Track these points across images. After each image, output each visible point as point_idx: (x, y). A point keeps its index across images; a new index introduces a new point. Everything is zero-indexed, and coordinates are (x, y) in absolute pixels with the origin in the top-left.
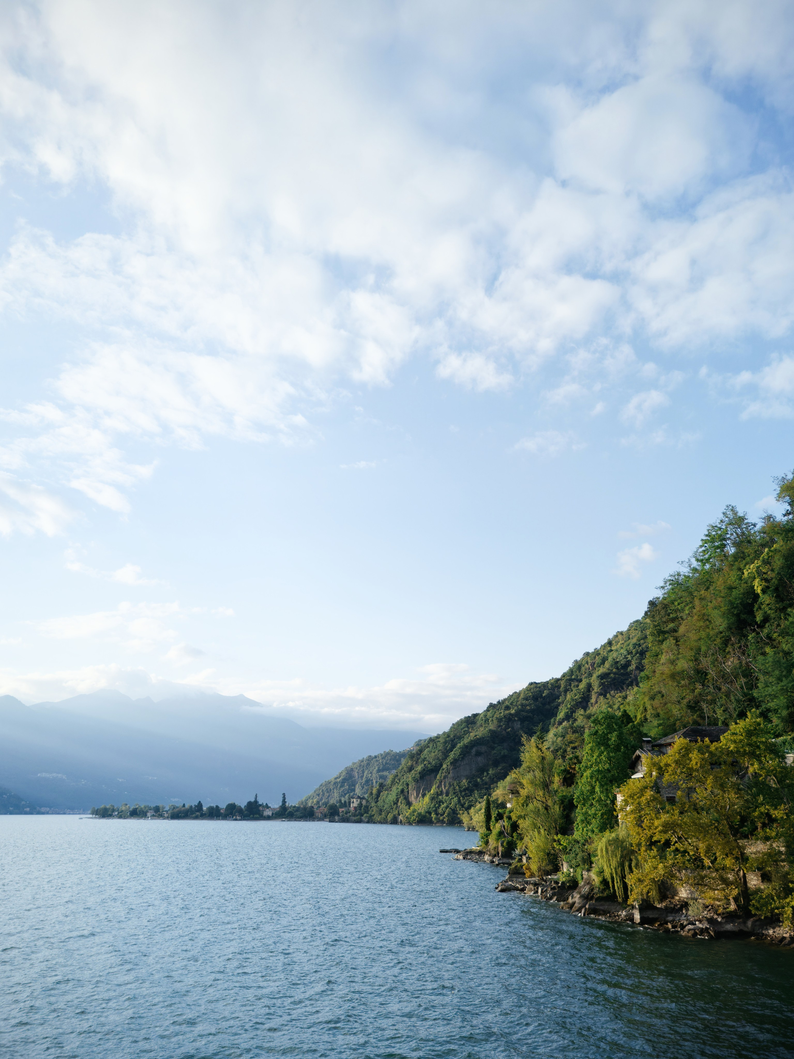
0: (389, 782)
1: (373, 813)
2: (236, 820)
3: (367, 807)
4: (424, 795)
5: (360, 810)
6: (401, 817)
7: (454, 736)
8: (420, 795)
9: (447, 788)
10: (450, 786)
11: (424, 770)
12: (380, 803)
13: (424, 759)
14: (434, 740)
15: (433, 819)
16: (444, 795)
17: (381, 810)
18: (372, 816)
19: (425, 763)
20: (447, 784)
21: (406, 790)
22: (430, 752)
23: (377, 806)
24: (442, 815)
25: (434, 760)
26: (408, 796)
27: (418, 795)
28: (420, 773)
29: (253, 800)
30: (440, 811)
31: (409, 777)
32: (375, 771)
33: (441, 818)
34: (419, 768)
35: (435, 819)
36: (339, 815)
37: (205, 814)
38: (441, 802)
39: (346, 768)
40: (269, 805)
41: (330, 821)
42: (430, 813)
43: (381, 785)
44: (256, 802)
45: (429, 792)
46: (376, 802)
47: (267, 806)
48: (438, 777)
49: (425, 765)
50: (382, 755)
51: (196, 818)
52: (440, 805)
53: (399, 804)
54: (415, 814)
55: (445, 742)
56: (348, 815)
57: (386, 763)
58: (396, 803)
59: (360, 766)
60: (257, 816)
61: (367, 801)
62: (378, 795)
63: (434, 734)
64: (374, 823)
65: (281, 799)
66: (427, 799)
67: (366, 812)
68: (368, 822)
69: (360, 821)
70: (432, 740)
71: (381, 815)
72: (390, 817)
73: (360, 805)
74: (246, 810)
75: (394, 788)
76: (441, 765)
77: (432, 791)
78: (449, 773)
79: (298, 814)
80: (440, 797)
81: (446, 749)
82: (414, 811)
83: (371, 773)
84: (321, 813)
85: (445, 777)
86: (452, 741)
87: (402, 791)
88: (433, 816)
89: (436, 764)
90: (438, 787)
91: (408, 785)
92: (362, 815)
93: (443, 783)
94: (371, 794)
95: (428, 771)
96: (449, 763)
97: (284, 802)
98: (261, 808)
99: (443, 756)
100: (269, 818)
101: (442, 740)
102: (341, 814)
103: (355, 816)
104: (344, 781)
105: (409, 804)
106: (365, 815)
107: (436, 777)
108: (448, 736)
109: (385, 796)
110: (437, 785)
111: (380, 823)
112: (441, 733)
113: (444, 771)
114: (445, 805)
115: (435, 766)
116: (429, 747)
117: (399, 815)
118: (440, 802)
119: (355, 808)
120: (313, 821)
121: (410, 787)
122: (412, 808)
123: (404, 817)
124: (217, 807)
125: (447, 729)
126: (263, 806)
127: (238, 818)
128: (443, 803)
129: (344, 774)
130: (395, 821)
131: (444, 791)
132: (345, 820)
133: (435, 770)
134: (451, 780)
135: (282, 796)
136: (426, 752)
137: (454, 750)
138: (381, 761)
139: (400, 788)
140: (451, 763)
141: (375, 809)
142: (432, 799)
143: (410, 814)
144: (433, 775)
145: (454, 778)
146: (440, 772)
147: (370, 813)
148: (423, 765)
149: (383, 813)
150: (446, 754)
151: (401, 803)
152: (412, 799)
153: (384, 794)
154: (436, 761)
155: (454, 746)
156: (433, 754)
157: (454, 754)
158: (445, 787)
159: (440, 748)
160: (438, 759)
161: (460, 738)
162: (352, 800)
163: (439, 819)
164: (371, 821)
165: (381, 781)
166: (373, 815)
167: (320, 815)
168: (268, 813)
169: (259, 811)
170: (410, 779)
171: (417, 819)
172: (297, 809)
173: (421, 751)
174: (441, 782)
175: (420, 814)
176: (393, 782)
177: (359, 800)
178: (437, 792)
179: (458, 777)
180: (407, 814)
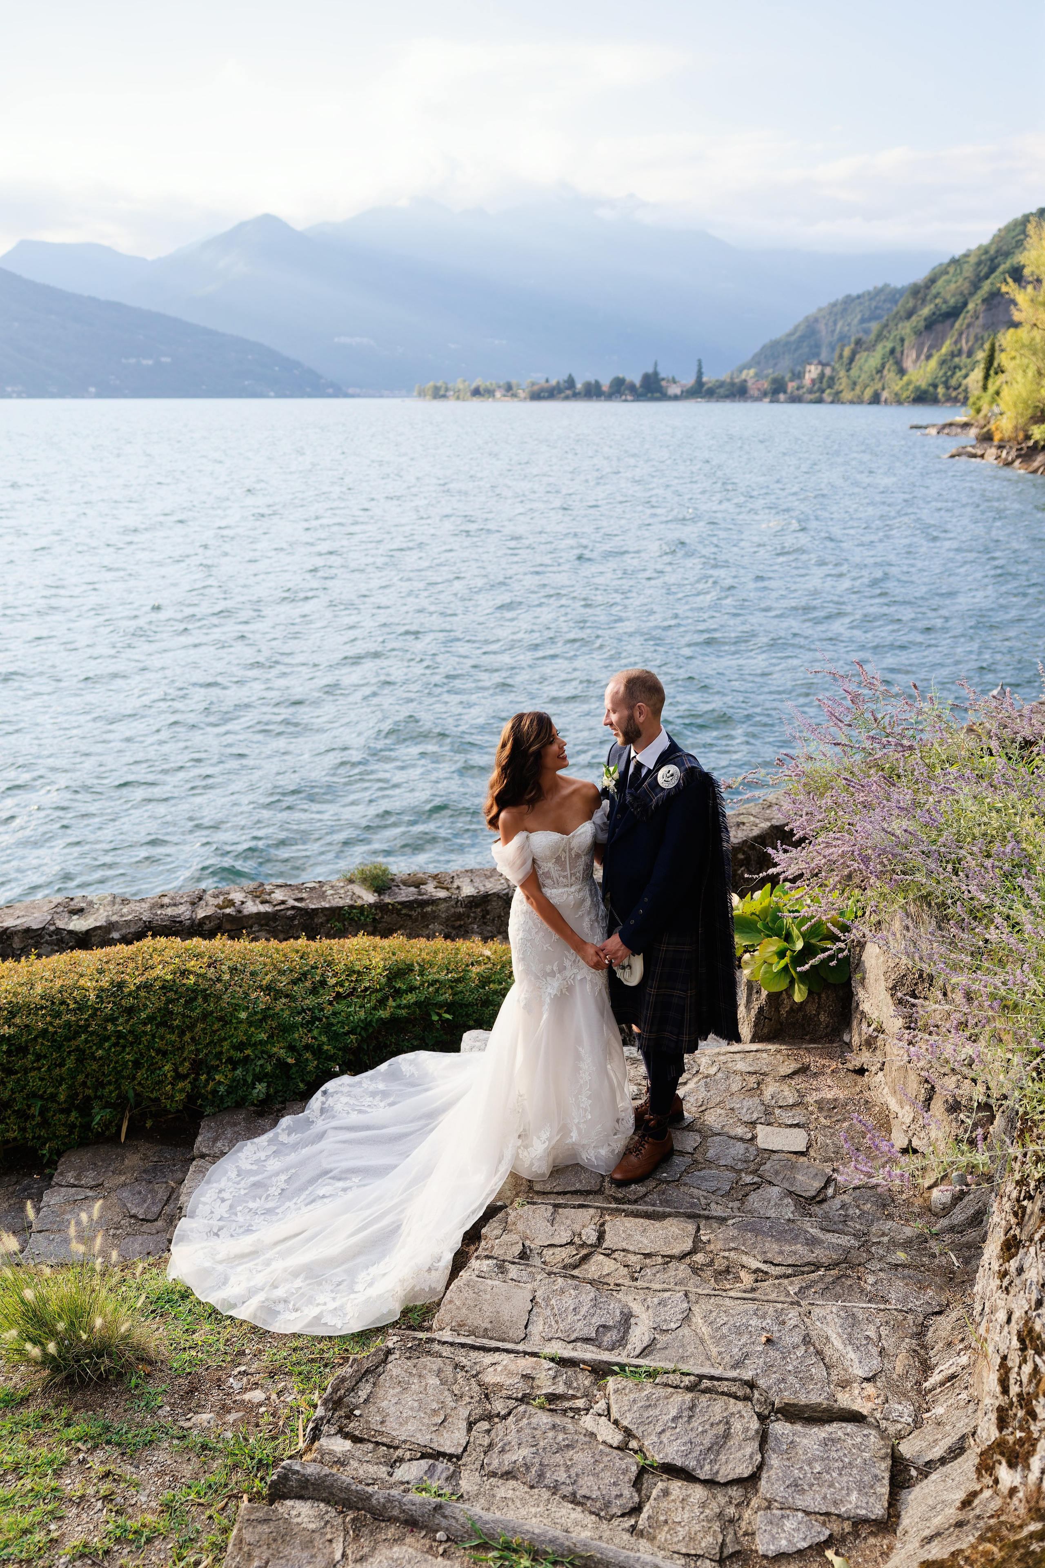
0: (872, 336)
1: (841, 388)
2: (626, 401)
3: (832, 379)
4: (929, 357)
5: (821, 383)
6: (885, 395)
7: (997, 251)
8: (923, 357)
9: (970, 344)
10: (977, 339)
11: (934, 314)
12: (854, 372)
13: (936, 296)
14: (958, 261)
15: (940, 396)
16: (964, 356)
17: (855, 383)
18: (838, 393)
19: (937, 301)
20: (972, 338)
21: (898, 349)
22: (949, 282)
23: (848, 377)
24: (955, 389)
25: (953, 295)
26: (901, 360)
27: (918, 357)
28: (925, 319)
29: (650, 370)
30: (953, 382)
31: (906, 328)
32: (856, 321)
33: (954, 394)
34: (926, 311)
35: (944, 395)
36: (785, 392)
37: (579, 393)
38: (957, 367)
39: (807, 317)
40: (677, 379)
41: (772, 401)
42: (935, 386)
43: (858, 342)
44: (656, 374)
45: (938, 351)
46: (848, 370)
47: (674, 381)
48: (957, 325)
49: (936, 305)
50: (869, 293)
51: (567, 398)
52: (954, 373)
53: (885, 372)
54: (911, 387)
55: (979, 263)
56: (801, 392)
57: (876, 308)
58: (880, 371)
59: (830, 313)
60: (658, 395)
61: (833, 369)
62: (852, 360)
63: (958, 251)
64: (842, 403)
65: (695, 369)
66: (933, 363)
67: (830, 387)
68: (832, 402)
69: (820, 401)
70: (954, 262)
71: (853, 389)
72: (868, 393)
73: (822, 375)
74: (641, 386)
75: (879, 347)
76: (965, 304)
77: (944, 350)
78: (977, 318)
79: (722, 391)
80: (957, 360)
81: (978, 275)
82: (909, 383)
83: (849, 325)
84: (759, 389)
85: (969, 326)
86: (992, 260)
87: (892, 351)
88: (941, 390)
89: (956, 302)
90: (956, 343)
91: (902, 340)
92: (823, 391)
93: (964, 336)
94: (841, 356)
95: (940, 315)
96: (979, 301)
97: (700, 374)
98: (664, 383)
99: (972, 289)
100: (676, 398)
101: (973, 260)
102: (789, 390)
103: (811, 392)
104: (802, 338)
105: (902, 372)
106: (828, 391)
107: (952, 326)
108: (986, 252)
109: (862, 360)
110: (954, 339)
111: (852, 402)
112: (973, 246)
113: (969, 315)
114: (964, 372)
115: (955, 308)
116: (947, 273)
117: (883, 389)
118: (955, 368)
119: (813, 381)
120: (745, 401)
121: (906, 343)
122: (905, 378)
123: (890, 393)
124: (597, 383)
125: (986, 240)
126: (668, 381)
127: (629, 398)
128: (960, 369)
129: (802, 327)
130: (876, 399)
131: (965, 348)
132: (795, 399)
133: (954, 313)
134: (979, 330)
135: (696, 363)
136: (940, 283)
137: (993, 276)
138: (867, 304)
139: (889, 345)
140: (984, 301)
141: (844, 381)
142: (943, 363)
143: (902, 388)
144: (948, 323)
145: (986, 327)
146: (962, 316)
147: (836, 387)
148: (932, 306)
149: (858, 388)
150: (976, 286)
151: (889, 370)
152: (908, 364)
153: (861, 356)
154: (958, 297)
155: (992, 270)
156: (953, 286)
157: (992, 284)
158: (967, 342)
159: (968, 274)
160: (961, 293)
161: (1007, 254)
162: (808, 368)
163: (949, 395)
164: (837, 399)
165: (861, 335)
166: (841, 392)
167: (756, 393)
168: (674, 390)
169: (661, 387)
170: (908, 331)
171: (912, 396)
172: (722, 384)
173: (933, 280)
174: (961, 334)
175: (917, 388)
176: (879, 337)
177: (820, 367)
178: (952, 352)
179: (993, 324)
180: (897, 388)
